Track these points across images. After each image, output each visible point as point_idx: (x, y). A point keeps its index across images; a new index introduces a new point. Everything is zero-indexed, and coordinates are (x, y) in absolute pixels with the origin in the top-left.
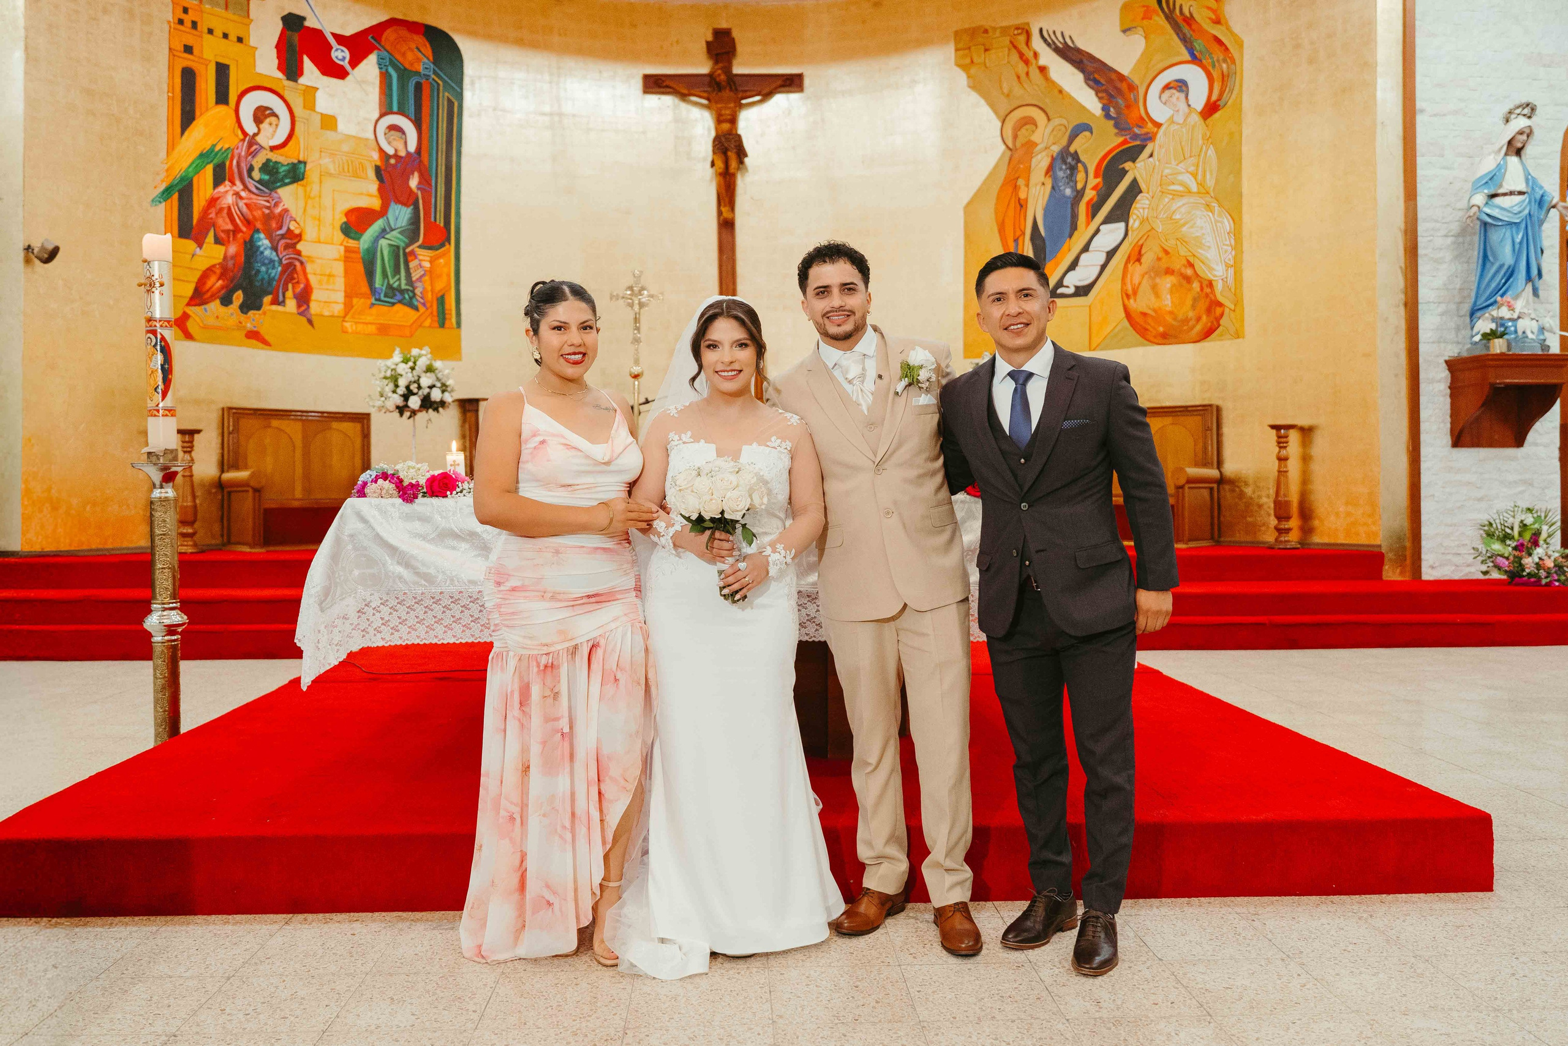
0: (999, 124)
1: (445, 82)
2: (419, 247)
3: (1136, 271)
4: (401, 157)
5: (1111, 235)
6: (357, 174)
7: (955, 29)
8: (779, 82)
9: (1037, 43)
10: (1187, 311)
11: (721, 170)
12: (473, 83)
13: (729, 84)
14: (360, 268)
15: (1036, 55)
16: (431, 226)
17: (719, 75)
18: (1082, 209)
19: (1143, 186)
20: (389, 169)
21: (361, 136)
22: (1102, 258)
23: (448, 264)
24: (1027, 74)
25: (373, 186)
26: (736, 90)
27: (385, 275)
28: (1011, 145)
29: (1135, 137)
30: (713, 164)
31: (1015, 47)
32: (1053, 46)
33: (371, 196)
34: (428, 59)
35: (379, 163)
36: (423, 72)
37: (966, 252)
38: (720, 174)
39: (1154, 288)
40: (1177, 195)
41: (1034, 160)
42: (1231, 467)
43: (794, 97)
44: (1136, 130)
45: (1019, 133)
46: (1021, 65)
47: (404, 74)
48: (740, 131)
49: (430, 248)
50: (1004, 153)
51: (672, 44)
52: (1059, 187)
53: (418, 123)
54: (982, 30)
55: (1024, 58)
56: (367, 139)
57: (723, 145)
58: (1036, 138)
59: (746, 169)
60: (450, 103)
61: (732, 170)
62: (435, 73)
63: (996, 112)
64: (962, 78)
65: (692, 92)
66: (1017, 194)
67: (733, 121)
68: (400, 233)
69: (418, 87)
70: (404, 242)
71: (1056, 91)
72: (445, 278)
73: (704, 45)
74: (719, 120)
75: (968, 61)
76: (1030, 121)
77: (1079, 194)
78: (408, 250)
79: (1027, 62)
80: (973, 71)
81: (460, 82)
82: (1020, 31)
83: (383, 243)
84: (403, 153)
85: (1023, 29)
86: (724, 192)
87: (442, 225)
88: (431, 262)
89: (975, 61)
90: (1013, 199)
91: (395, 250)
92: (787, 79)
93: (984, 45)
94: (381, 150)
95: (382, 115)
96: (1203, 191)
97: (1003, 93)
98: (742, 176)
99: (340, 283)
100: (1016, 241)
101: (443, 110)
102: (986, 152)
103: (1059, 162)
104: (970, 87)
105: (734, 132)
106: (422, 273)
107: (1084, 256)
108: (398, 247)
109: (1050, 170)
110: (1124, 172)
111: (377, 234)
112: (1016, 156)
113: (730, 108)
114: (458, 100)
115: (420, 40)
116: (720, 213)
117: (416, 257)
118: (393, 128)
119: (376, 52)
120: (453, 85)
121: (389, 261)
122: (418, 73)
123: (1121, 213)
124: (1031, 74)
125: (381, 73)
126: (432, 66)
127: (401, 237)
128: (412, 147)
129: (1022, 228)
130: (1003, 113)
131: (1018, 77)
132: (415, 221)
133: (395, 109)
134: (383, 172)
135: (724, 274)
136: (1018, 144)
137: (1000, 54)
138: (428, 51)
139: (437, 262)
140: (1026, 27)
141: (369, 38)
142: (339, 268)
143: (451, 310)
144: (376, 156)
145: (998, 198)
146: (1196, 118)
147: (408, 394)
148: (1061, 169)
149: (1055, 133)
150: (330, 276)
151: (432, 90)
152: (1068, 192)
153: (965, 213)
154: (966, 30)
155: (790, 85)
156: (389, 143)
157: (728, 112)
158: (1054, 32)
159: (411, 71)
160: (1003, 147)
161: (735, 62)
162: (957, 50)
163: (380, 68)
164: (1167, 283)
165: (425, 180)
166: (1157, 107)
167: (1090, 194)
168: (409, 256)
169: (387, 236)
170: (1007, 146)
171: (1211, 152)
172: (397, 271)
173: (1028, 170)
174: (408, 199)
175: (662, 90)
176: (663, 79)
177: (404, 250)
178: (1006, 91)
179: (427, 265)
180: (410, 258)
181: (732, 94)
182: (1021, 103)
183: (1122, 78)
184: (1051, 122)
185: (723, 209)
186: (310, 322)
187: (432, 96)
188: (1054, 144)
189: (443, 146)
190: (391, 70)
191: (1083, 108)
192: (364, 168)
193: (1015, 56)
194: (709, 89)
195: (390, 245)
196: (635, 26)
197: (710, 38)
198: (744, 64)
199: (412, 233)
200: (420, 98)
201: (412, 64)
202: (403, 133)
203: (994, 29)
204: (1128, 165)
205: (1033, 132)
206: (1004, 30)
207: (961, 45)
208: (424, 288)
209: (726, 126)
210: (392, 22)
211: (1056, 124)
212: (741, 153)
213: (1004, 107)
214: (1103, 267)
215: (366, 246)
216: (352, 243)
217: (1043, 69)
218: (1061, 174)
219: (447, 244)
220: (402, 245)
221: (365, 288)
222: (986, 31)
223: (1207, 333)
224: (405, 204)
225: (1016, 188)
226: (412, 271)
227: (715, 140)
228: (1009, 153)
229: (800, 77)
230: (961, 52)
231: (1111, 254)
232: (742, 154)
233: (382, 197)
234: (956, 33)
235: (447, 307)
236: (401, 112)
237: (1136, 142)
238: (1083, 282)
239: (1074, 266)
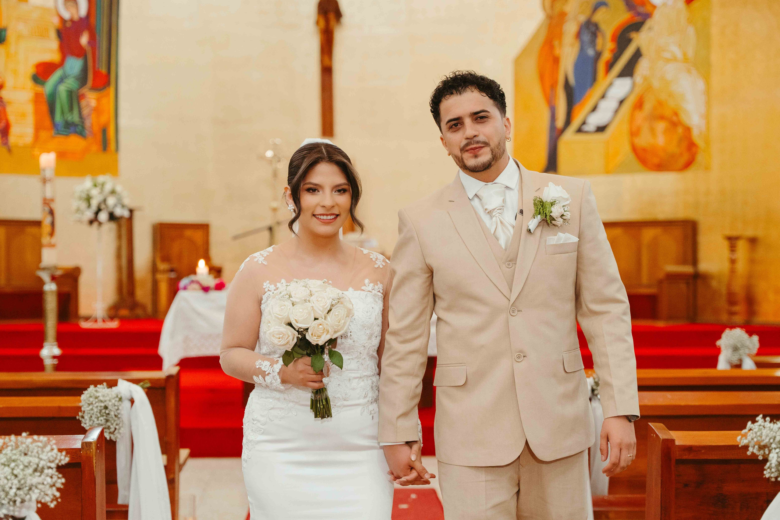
2: (88, 89)
3: (640, 116)
4: (75, 21)
5: (621, 87)
6: (42, 34)
10: (673, 148)
11: (323, 28)
14: (45, 108)
16: (97, 74)
18: (601, 67)
19: (644, 51)
20: (67, 31)
21: (45, 5)
22: (614, 105)
23: (109, 102)
25: (55, 44)
27: (63, 113)
28: (549, 13)
29: (639, 14)
30: (317, 23)
33: (53, 52)
35: (59, 27)
38: (322, 32)
39: (652, 131)
40: (668, 61)
41: (566, 27)
42: (704, 266)
44: (641, 10)
45: (555, 4)
49: (96, 90)
52: (584, 48)
56: (49, 9)
57: (325, 9)
58: (566, 9)
59: (342, 25)
61: (331, 27)
66: (552, 52)
68: (74, 79)
70: (76, 86)
72: (107, 112)
77: (598, 55)
83: (61, 88)
84: (76, 18)
86: (324, 45)
87: (104, 72)
88: (97, 101)
90: (550, 56)
91: (70, 93)
94: (60, 16)
96: (686, 59)
98: (339, 32)
99: (30, 120)
100: (551, 88)
103: (584, 29)
106: (91, 110)
107: (601, 102)
108: (72, 91)
109: (578, 35)
110: (631, 41)
111: (57, 81)
112: (552, 22)
116: (322, 61)
117: (85, 98)
121: (66, 102)
123: (628, 71)
127: (74, 83)
128: (83, 13)
129: (556, 78)
132: (85, 70)
134: (62, 33)
136: (555, 13)
139: (101, 100)
142: (30, 109)
143: (111, 137)
144: (56, 21)
145: (539, 55)
147: (99, 210)
148: (585, 35)
150: (23, 115)
152: (591, 52)
153: (514, 65)
156: (66, 11)
164: (661, 126)
165: (92, 38)
167: (607, 56)
168: (81, 97)
169: (64, 83)
171: (691, 32)
172: (71, 109)
173: (561, 33)
174: (80, 52)
177: (77, 93)
179: (93, 103)
180: (81, 99)
185: (324, 58)
186: (9, 150)
188: (581, 15)
189: (106, 11)
192: (48, 30)
195: (66, 90)
199: (83, 79)
202: (77, 2)
204: (633, 35)
205: (565, 5)
208: (92, 122)
214: (616, 111)
215: (49, 90)
216: (39, 89)
218: (586, 39)
219: (108, 86)
220: (75, 88)
221: (47, 122)
223: (688, 165)
224: (78, 55)
225: (552, 47)
226: (82, 109)
231: (621, 102)
232: (338, 15)
233: (61, 52)
235: (108, 136)
237: (638, 19)
238: (602, 122)
239: (594, 109)
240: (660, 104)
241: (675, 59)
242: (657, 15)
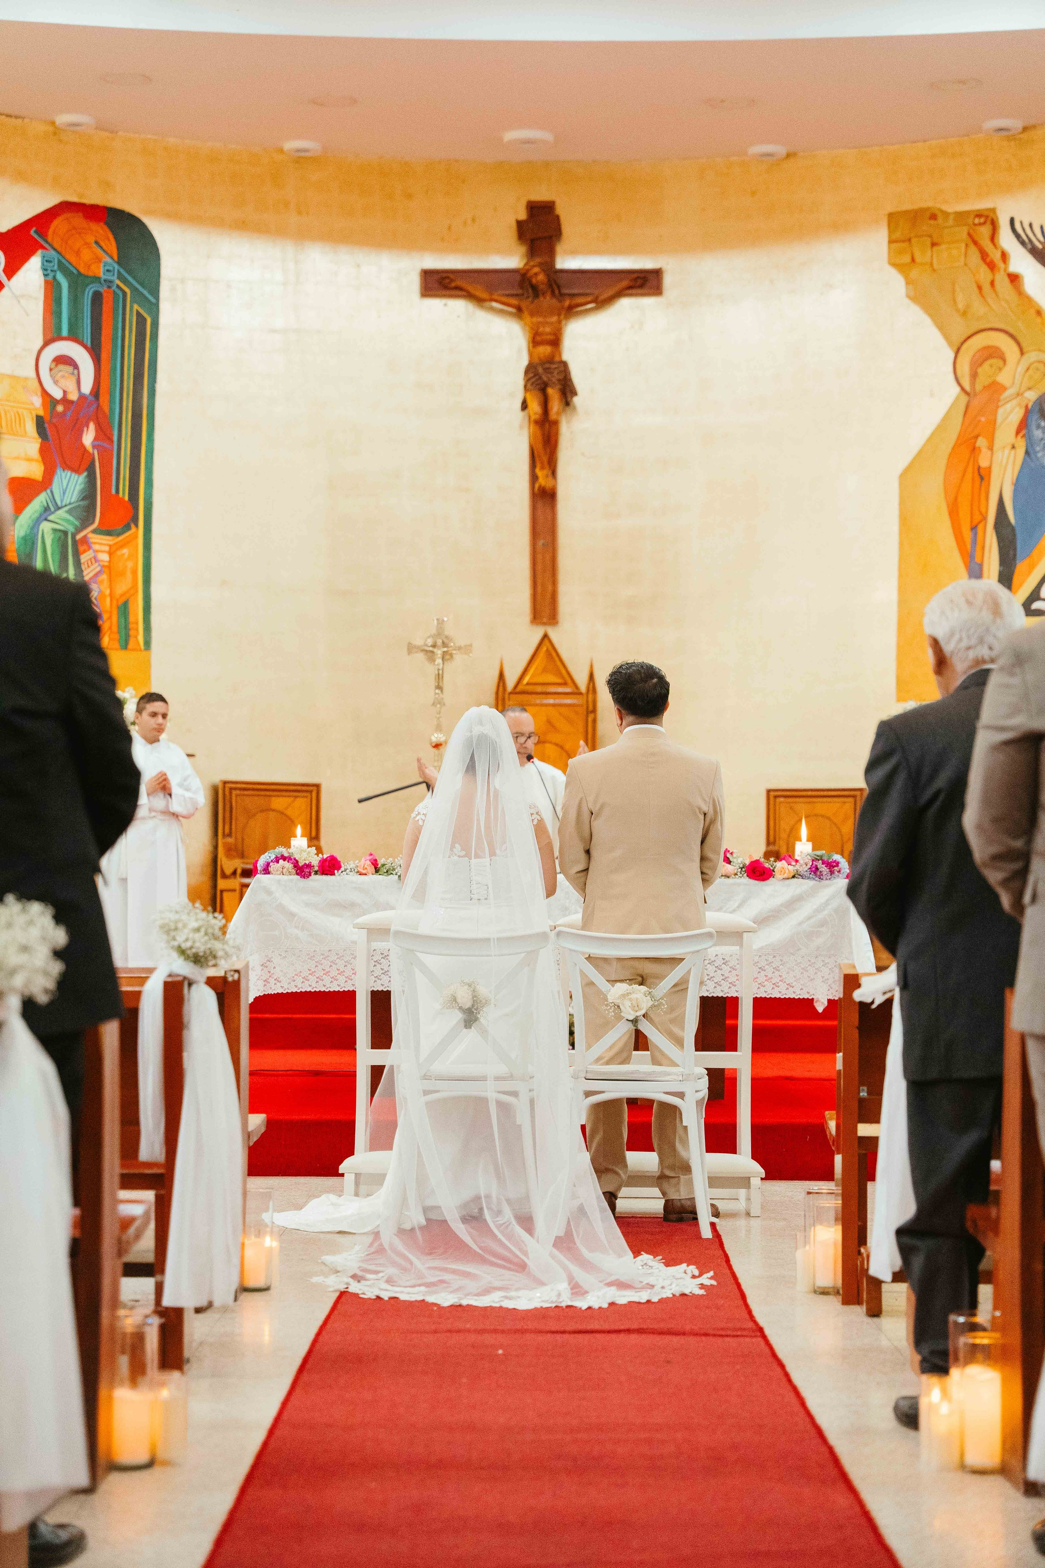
0: (952, 355)
1: (134, 290)
2: (94, 531)
4: (72, 402)
6: (13, 430)
7: (890, 209)
8: (625, 283)
9: (1006, 240)
11: (537, 417)
12: (173, 289)
13: (550, 286)
15: (1004, 256)
17: (536, 274)
20: (54, 421)
21: (16, 373)
23: (133, 556)
24: (992, 283)
25: (32, 445)
26: (561, 295)
28: (967, 387)
30: (524, 406)
31: (975, 243)
32: (1029, 246)
33: (29, 460)
34: (112, 258)
35: (41, 413)
36: (103, 277)
37: (901, 544)
38: (536, 422)
41: (1001, 411)
43: (648, 302)
45: (980, 370)
46: (984, 269)
47: (78, 281)
48: (566, 356)
49: (109, 533)
50: (957, 399)
51: (465, 223)
52: (1036, 452)
53: (95, 352)
54: (928, 214)
55: (988, 260)
56: (26, 379)
57: (540, 378)
58: (1003, 378)
59: (575, 408)
60: (141, 320)
61: (553, 415)
62: (120, 277)
63: (947, 337)
64: (897, 282)
65: (495, 297)
66: (976, 461)
67: (556, 342)
68: (69, 512)
69: (97, 298)
70: (72, 524)
71: (1033, 311)
72: (129, 575)
73: (514, 224)
74: (535, 341)
75: (907, 259)
76: (992, 353)
78: (78, 537)
79: (992, 266)
80: (914, 273)
81: (155, 291)
82: (982, 220)
83: (46, 527)
84: (73, 396)
85: (987, 217)
86: (539, 447)
87: (126, 498)
88: (110, 554)
89: (918, 259)
90: (970, 469)
91: (62, 536)
92: (636, 279)
93: (931, 236)
94: (45, 393)
95: (46, 343)
97: (958, 310)
98: (568, 422)
100: (974, 528)
101: (131, 332)
102: (932, 395)
103: (1035, 417)
104: (908, 296)
105: (557, 359)
106: (99, 569)
108: (65, 533)
109: (1023, 426)
111: (37, 515)
112: (976, 402)
113: (552, 323)
114: (150, 314)
115: (100, 230)
116: (534, 478)
117: (89, 548)
118: (62, 360)
119: (40, 252)
120: (146, 293)
121: (52, 554)
122: (97, 279)
124: (997, 283)
125: (46, 282)
126: (116, 266)
127: (71, 518)
128: (87, 387)
129: (983, 510)
130: (957, 340)
131: (980, 288)
132: (89, 495)
133: (65, 332)
134: (46, 425)
135: (539, 567)
136: (979, 387)
137: (955, 252)
138: (112, 247)
139: (119, 553)
140: (991, 215)
141: (32, 232)
143: (137, 623)
144: (37, 401)
145: (948, 467)
148: (1038, 427)
149: (1030, 372)
151: (116, 301)
153: (901, 484)
154: (906, 212)
155: (641, 286)
156: (56, 382)
157: (548, 329)
158: (1031, 225)
159: (87, 277)
160: (958, 389)
161: (559, 248)
162: (891, 242)
163: (45, 275)
165: (103, 433)
168: (80, 545)
169: (51, 518)
170: (963, 389)
173: (992, 424)
174: (81, 463)
175: (448, 292)
176: (451, 276)
177: (74, 536)
178: (961, 306)
180: (81, 548)
181: (554, 301)
182: (983, 327)
184: (1026, 356)
185: (538, 471)
187: (115, 310)
188: (1029, 389)
189: (129, 383)
190: (60, 277)
192: (20, 419)
193: (974, 255)
194: (520, 292)
195: (55, 530)
196: (409, 196)
197: (523, 215)
198: (574, 252)
199: (85, 512)
200: (100, 314)
201: (89, 267)
202: (76, 366)
203: (946, 214)
205: (1000, 369)
206: (961, 216)
207: (897, 235)
208: (100, 592)
209: (545, 350)
210: (65, 207)
211: (1032, 360)
212: (567, 390)
213: (960, 329)
215: (22, 534)
217: (1014, 278)
218: (1038, 434)
219: (133, 526)
220: (71, 529)
222: (933, 217)
224: (77, 471)
225: (974, 450)
226: (83, 567)
227: (527, 372)
228: (964, 399)
229: (657, 273)
230: (894, 245)
232: (569, 390)
233: (45, 464)
234: (891, 216)
235: (132, 619)
236: (74, 337)
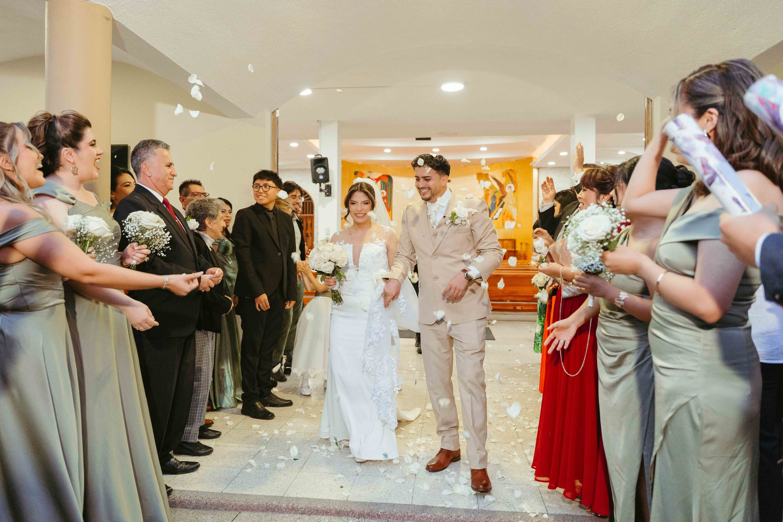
3: (504, 216)
5: (500, 210)
9: (490, 177)
15: (489, 179)
18: (496, 205)
19: (505, 202)
22: (499, 214)
28: (486, 194)
31: (486, 177)
32: (492, 178)
40: (509, 205)
44: (505, 193)
50: (485, 196)
64: (477, 181)
71: (492, 185)
76: (488, 190)
77: (496, 203)
85: (488, 175)
89: (479, 179)
96: (513, 205)
107: (497, 214)
109: (492, 199)
110: (502, 200)
123: (502, 207)
137: (484, 178)
146: (512, 193)
152: (494, 202)
154: (478, 173)
158: (492, 175)
162: (476, 177)
166: (507, 190)
167: (497, 203)
171: (514, 199)
173: (488, 198)
183: (502, 184)
188: (492, 194)
191: (497, 189)
203: (483, 174)
204: (503, 199)
211: (492, 190)
214: (499, 215)
222: (481, 174)
225: (486, 201)
234: (476, 174)
237: (504, 195)
238: (497, 218)
239: (495, 215)
240: (508, 214)
241: (511, 204)
242: (508, 195)
